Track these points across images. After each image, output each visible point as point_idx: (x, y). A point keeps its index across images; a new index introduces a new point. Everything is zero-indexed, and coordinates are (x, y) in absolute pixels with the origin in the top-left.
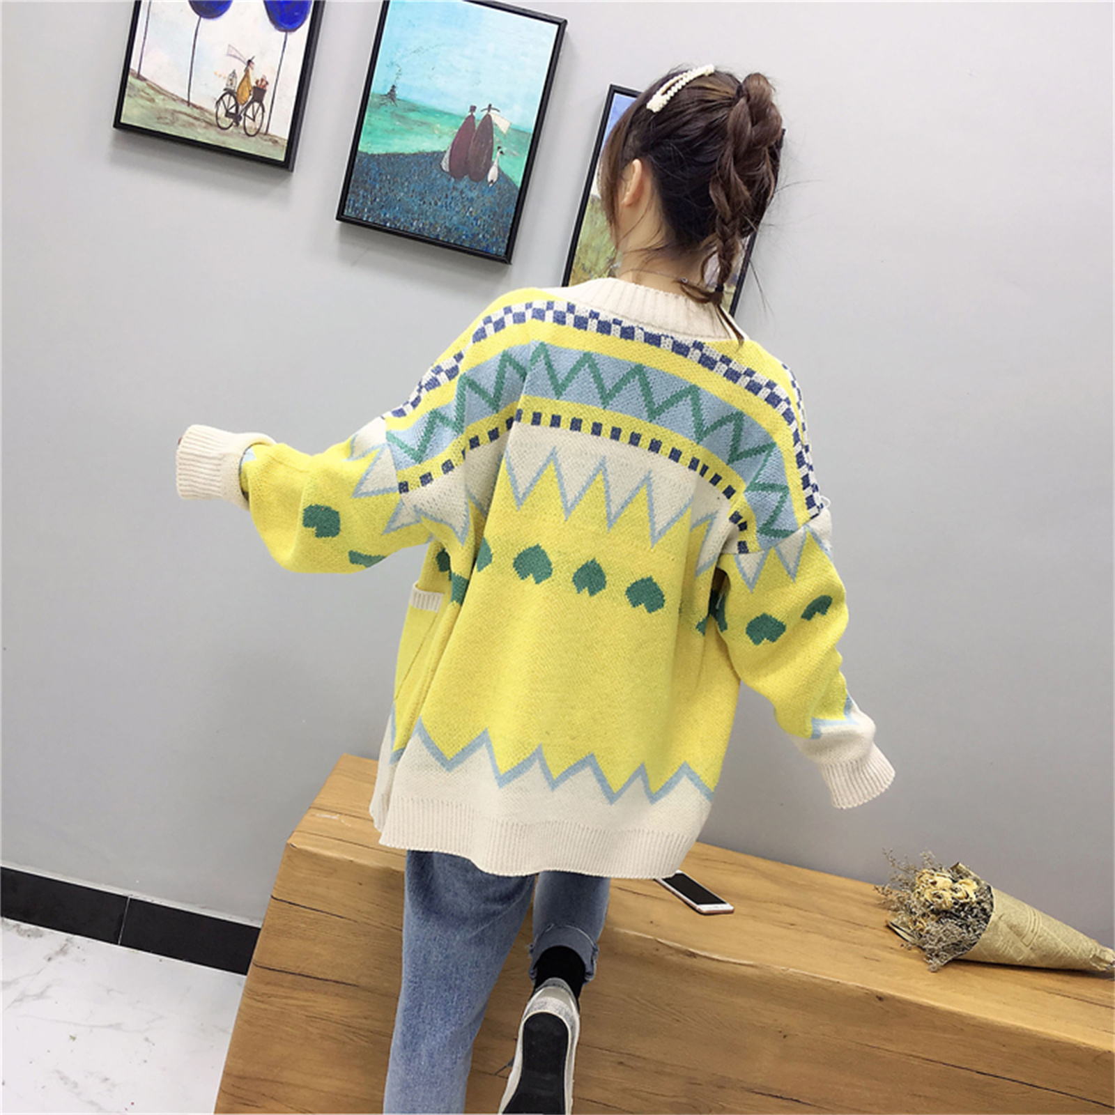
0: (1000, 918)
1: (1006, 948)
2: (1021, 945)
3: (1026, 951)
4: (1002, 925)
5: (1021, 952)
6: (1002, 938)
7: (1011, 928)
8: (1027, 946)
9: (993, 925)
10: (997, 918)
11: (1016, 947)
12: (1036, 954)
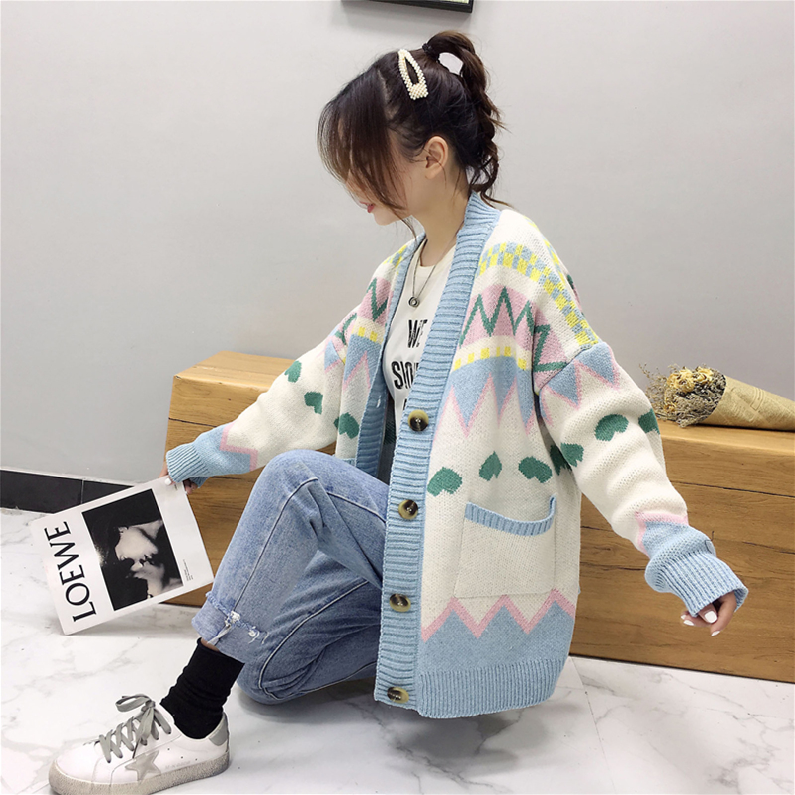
0: (732, 390)
1: (739, 412)
2: (751, 410)
3: (756, 413)
4: (734, 395)
5: (751, 415)
6: (735, 405)
7: (741, 397)
8: (756, 410)
9: (727, 395)
10: (730, 390)
11: (747, 411)
12: (764, 416)
